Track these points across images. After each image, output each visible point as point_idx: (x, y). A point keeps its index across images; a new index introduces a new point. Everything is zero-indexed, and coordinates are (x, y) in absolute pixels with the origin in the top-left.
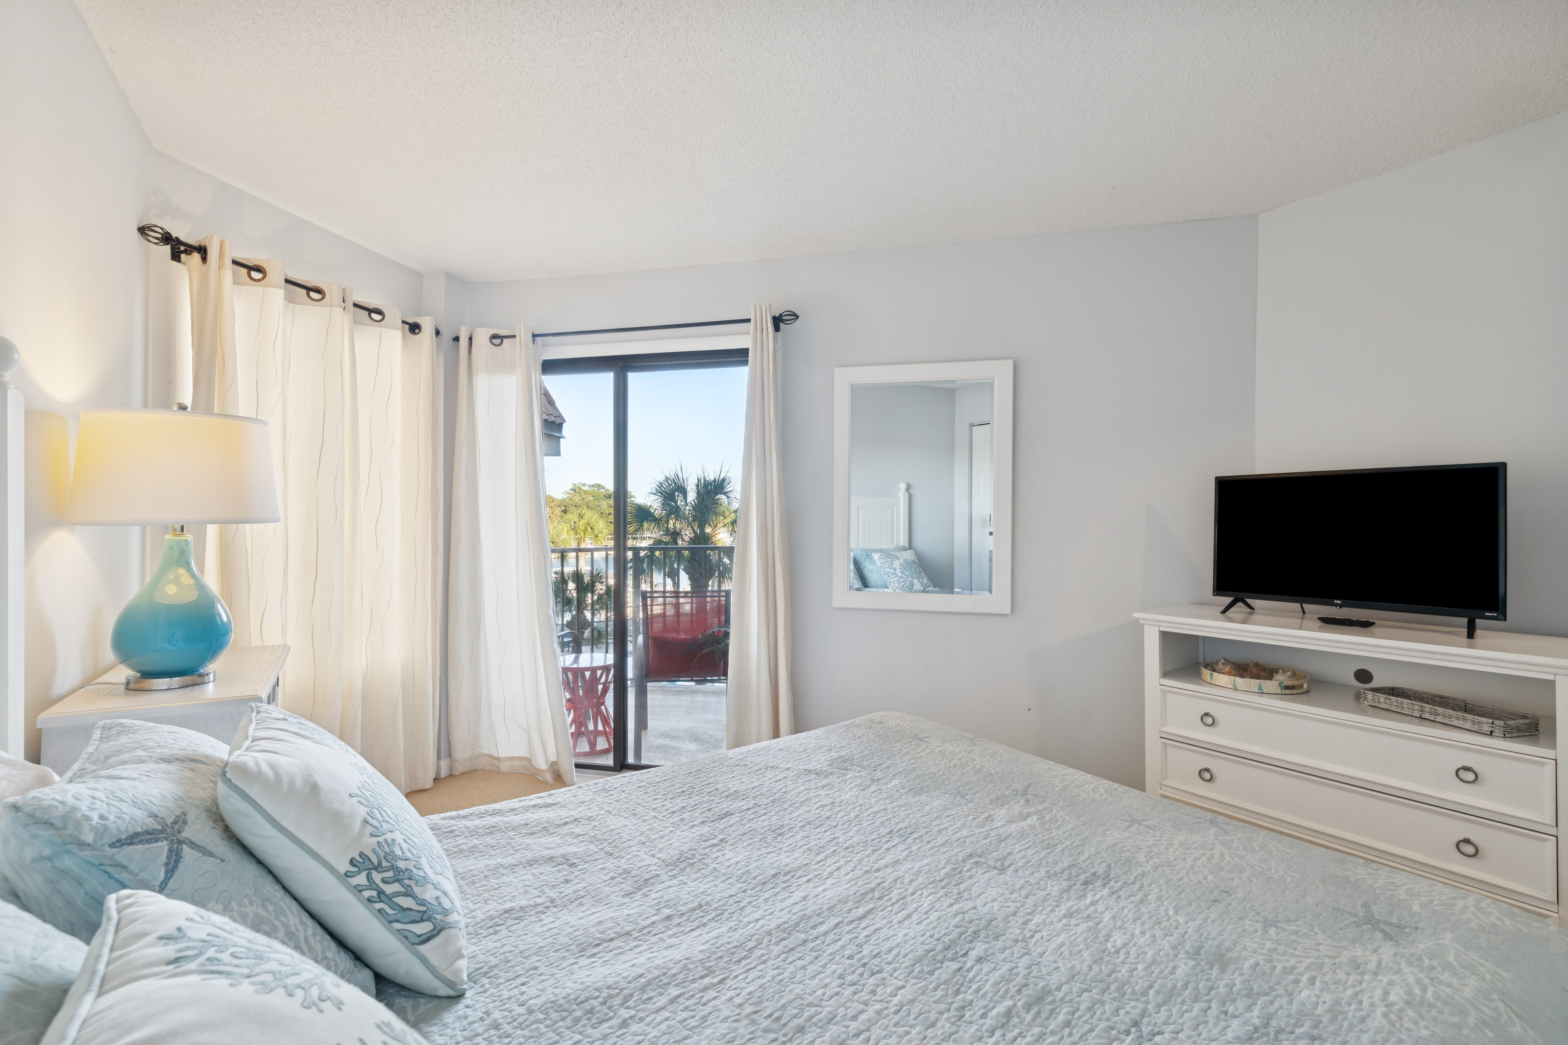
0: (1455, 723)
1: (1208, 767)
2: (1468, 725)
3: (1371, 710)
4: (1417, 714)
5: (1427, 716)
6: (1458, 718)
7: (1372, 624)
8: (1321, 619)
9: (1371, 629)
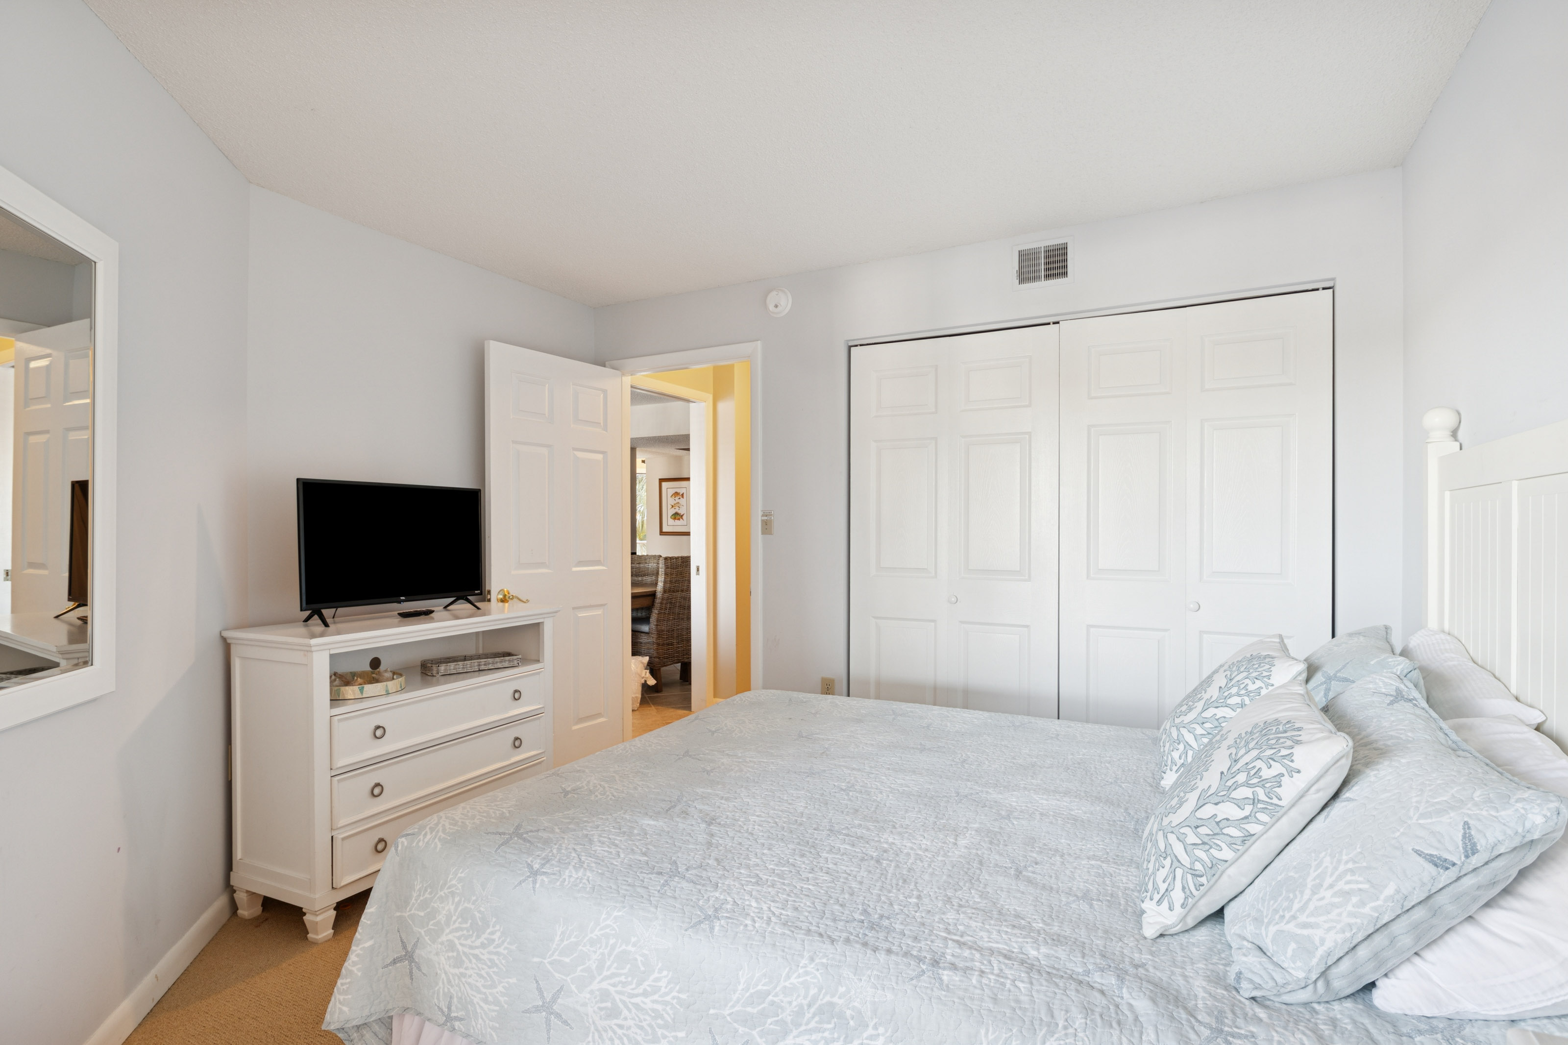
0: (499, 665)
1: (377, 781)
2: (506, 664)
3: (443, 678)
4: (476, 668)
5: (483, 667)
6: (501, 662)
7: (432, 612)
8: (400, 614)
9: (432, 615)
